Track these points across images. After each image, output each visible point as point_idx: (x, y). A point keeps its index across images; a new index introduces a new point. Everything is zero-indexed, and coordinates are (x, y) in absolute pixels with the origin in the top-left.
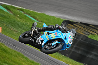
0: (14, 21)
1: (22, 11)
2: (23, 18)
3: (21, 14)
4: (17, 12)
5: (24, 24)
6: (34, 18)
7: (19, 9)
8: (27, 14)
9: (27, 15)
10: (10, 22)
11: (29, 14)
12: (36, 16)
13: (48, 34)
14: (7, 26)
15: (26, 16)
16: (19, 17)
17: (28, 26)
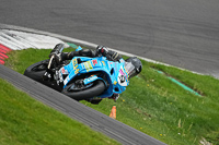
0: (144, 93)
1: (161, 70)
2: (163, 85)
3: (159, 77)
4: (151, 73)
5: (165, 100)
6: (189, 86)
7: (154, 67)
8: (173, 76)
9: (174, 80)
10: (134, 95)
11: (178, 78)
12: (192, 81)
13: (79, 62)
14: (127, 103)
15: (170, 82)
16: (153, 84)
17: (174, 103)
